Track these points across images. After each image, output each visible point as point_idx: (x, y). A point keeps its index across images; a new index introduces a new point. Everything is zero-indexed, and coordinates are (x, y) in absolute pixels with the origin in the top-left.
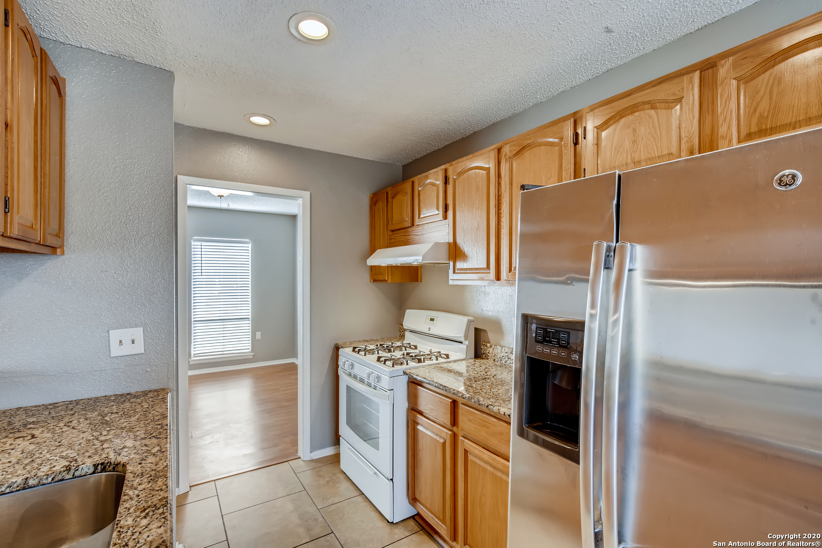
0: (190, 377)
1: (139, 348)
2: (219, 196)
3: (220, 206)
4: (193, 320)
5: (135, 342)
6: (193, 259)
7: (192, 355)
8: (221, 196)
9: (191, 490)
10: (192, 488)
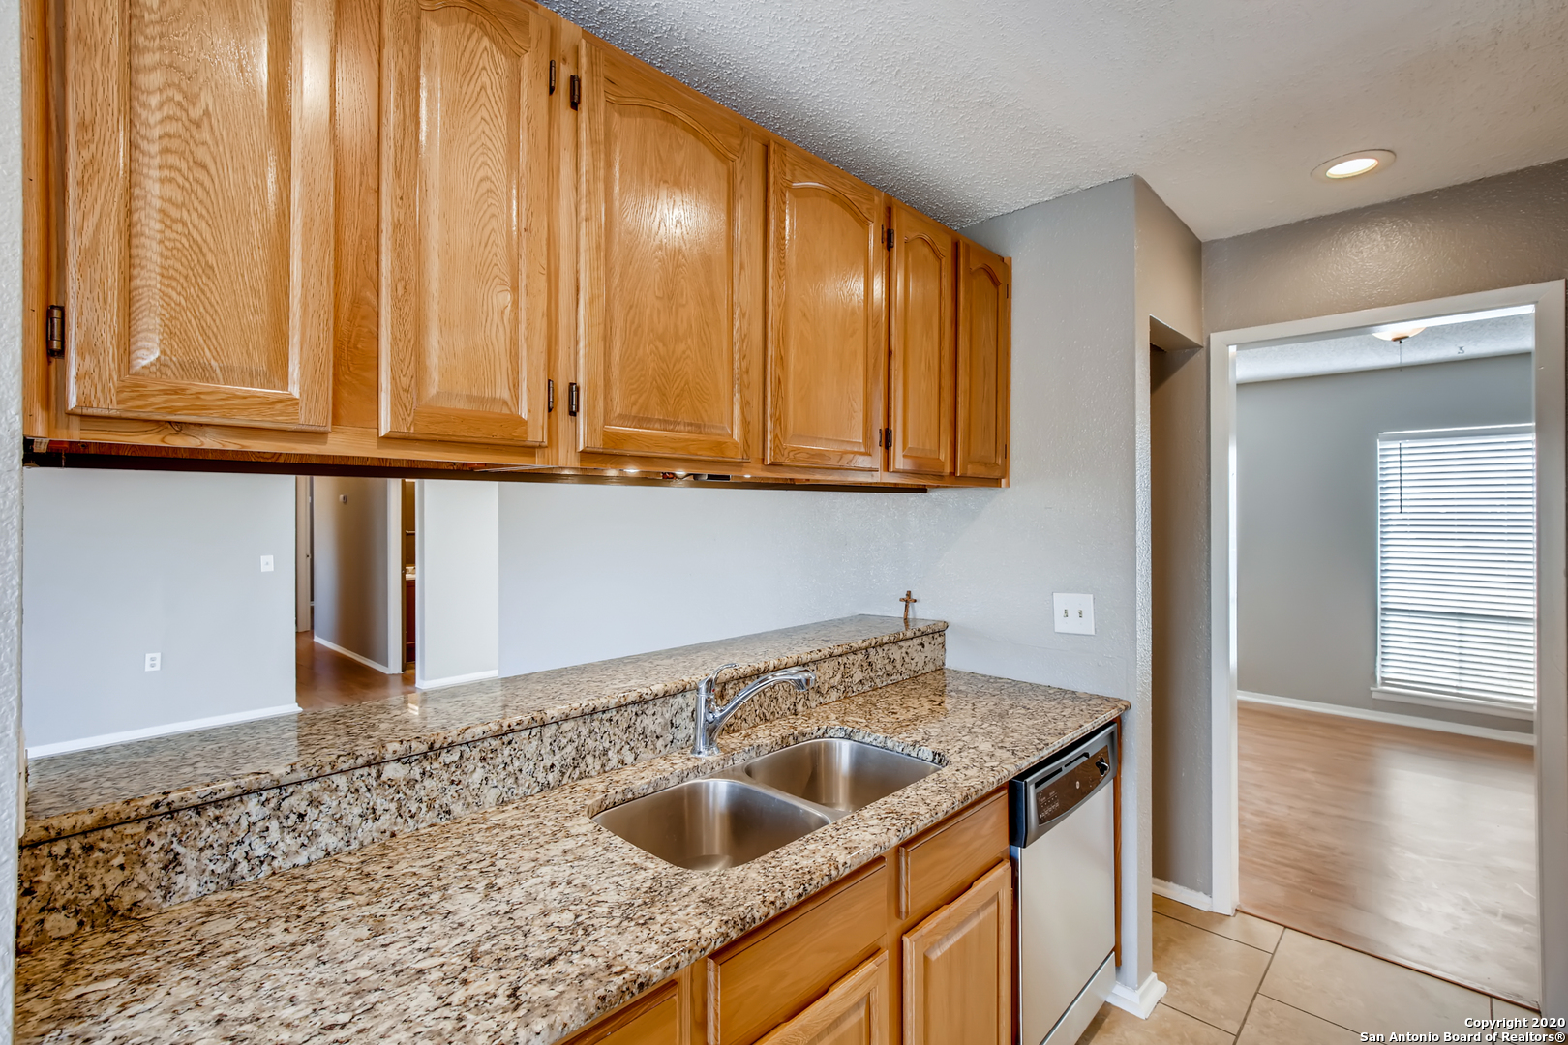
0: (1240, 702)
1: (1088, 626)
2: (1395, 340)
3: (1399, 361)
4: (1380, 606)
5: (1083, 615)
6: (1379, 479)
7: (1379, 679)
8: (1399, 339)
9: (1234, 916)
10: (1239, 915)
